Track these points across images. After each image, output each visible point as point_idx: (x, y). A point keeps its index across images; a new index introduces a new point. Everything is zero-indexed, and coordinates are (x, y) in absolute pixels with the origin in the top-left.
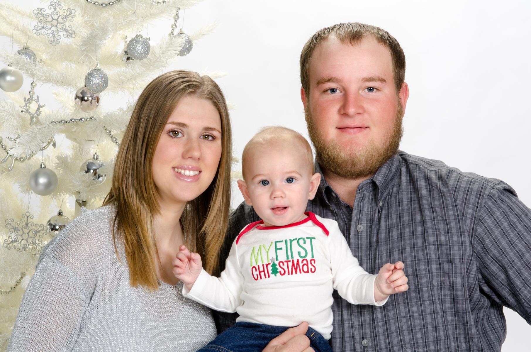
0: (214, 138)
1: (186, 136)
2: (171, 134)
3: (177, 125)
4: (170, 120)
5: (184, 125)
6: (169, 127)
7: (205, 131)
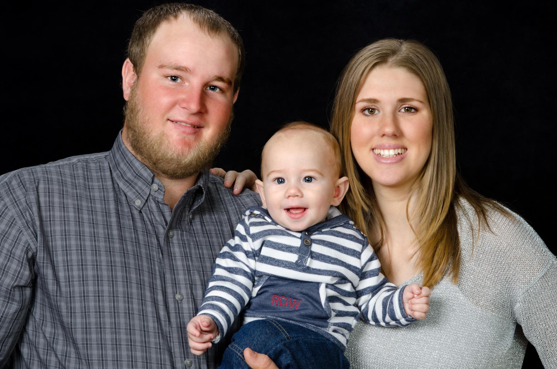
0: (416, 110)
1: (381, 112)
2: (367, 112)
3: (367, 102)
4: (360, 97)
5: (375, 101)
6: (359, 105)
7: (402, 104)
